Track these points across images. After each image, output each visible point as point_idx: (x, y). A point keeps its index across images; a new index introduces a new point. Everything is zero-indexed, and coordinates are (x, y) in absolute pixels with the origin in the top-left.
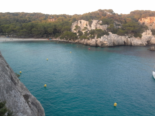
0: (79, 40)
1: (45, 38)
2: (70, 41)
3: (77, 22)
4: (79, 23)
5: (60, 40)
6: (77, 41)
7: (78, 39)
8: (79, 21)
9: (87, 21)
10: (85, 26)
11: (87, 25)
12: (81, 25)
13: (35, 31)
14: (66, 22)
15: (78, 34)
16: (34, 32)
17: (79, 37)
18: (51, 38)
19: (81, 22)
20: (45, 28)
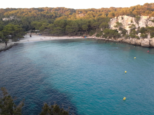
0: (123, 38)
1: (79, 36)
2: (110, 39)
3: (117, 18)
4: (121, 19)
5: (96, 38)
6: (119, 39)
7: (121, 37)
8: (121, 16)
9: (132, 17)
10: (130, 23)
11: (132, 22)
12: (123, 21)
13: (69, 28)
14: (102, 18)
15: (119, 32)
16: (68, 30)
17: (122, 34)
18: (85, 35)
19: (122, 18)
20: (79, 25)
